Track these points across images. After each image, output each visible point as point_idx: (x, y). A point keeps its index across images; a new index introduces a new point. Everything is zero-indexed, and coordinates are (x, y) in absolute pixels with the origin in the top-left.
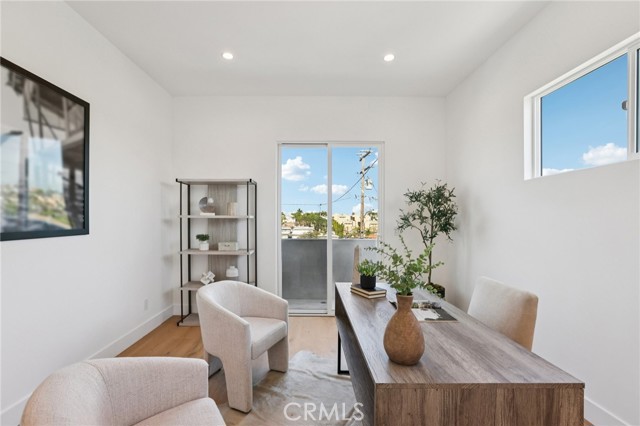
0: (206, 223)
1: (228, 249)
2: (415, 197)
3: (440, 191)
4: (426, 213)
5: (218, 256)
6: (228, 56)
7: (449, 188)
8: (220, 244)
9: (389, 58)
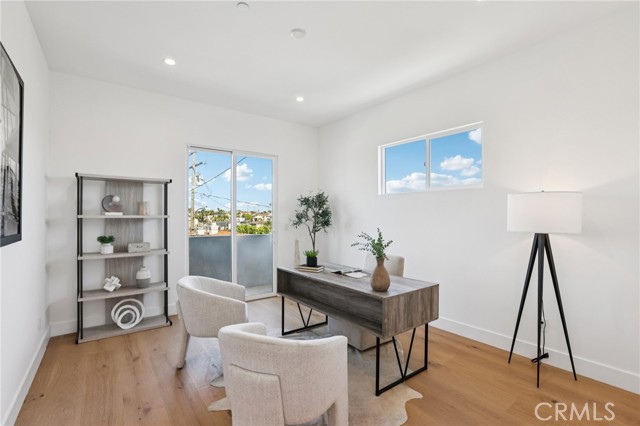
0: (102, 224)
1: (141, 250)
2: (306, 201)
3: (320, 196)
4: (311, 213)
5: (129, 258)
6: (170, 62)
7: (325, 195)
8: (130, 245)
9: (300, 99)
